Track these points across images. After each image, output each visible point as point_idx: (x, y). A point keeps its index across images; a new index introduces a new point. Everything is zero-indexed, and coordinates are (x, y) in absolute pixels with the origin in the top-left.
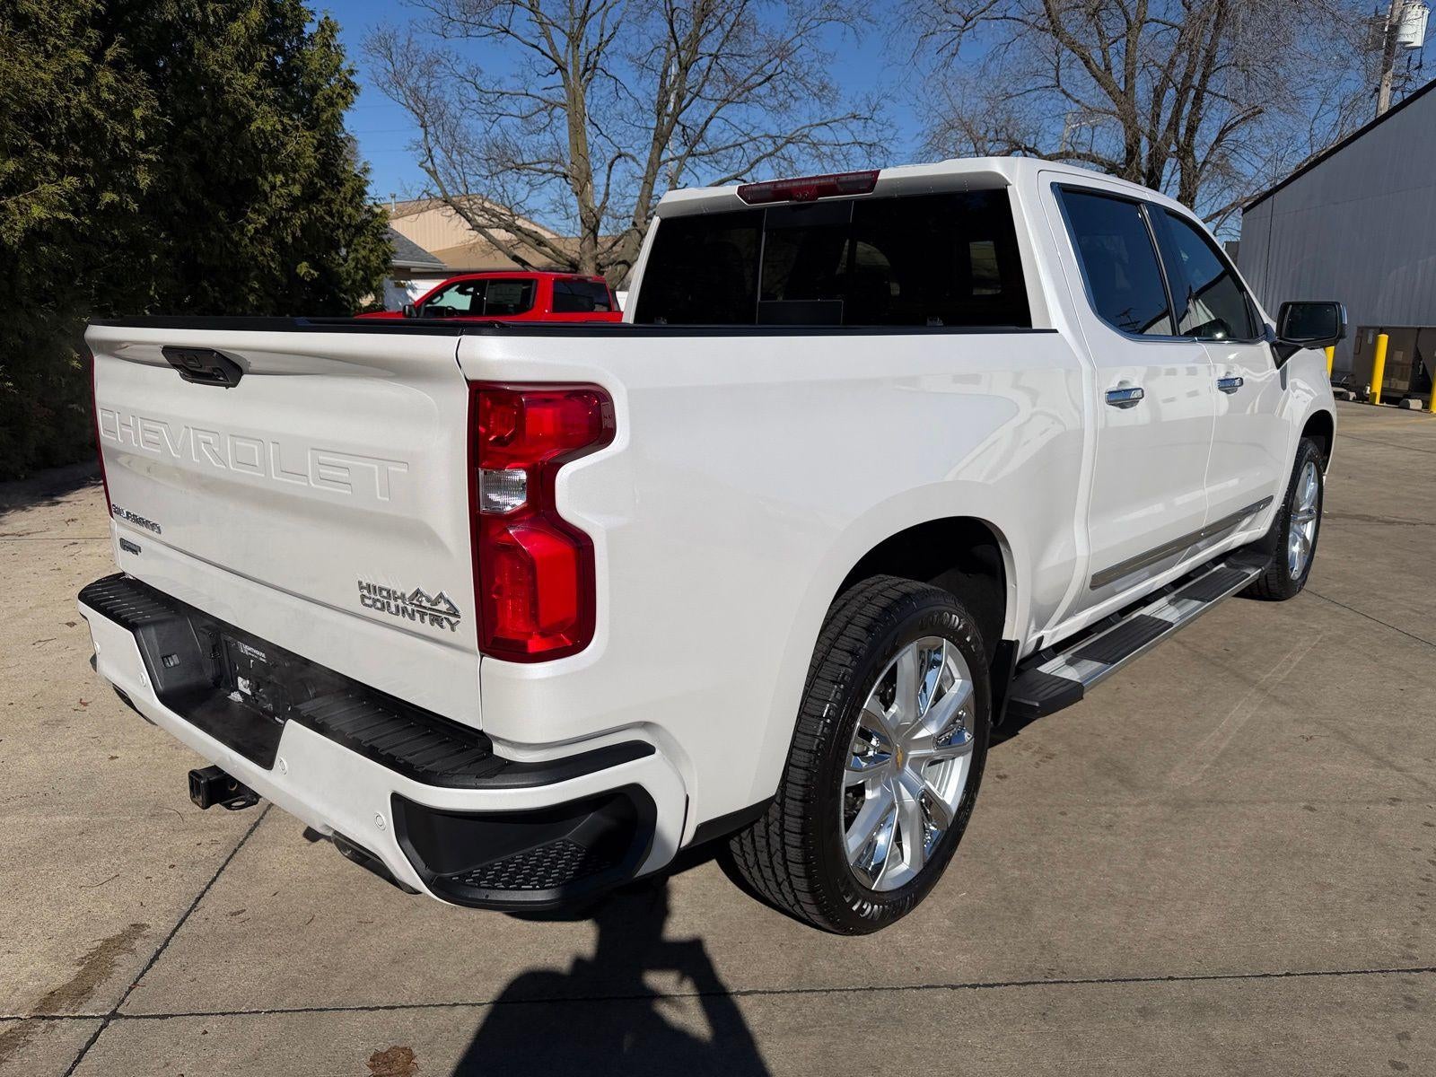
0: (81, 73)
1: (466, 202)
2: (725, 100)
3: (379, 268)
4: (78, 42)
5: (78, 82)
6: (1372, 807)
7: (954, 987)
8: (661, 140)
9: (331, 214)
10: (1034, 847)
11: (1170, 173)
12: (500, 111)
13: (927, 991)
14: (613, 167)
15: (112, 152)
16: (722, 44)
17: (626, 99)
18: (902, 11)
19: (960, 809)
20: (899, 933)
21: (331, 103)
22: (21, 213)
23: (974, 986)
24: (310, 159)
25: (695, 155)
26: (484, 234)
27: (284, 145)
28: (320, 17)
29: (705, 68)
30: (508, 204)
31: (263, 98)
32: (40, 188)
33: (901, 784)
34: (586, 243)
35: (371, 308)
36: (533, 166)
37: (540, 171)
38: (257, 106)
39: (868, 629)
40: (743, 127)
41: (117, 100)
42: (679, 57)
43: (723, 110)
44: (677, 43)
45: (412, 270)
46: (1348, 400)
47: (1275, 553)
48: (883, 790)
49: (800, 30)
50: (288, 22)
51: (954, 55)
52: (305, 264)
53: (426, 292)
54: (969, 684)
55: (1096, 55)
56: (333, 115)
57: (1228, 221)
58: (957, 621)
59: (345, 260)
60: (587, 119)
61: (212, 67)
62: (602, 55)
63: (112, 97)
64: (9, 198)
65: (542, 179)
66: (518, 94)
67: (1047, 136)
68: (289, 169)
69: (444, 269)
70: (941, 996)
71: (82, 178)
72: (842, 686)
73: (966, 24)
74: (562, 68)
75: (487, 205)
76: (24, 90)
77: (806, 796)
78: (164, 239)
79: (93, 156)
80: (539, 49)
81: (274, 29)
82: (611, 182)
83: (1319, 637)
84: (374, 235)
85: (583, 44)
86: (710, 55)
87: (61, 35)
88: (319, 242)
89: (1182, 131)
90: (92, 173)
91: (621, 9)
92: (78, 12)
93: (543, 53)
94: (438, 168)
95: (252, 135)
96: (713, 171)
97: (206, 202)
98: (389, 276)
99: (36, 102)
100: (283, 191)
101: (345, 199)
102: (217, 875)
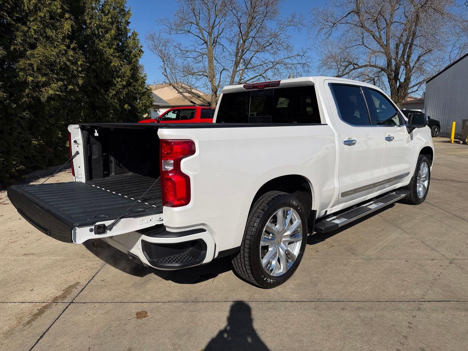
0: (64, 52)
1: (176, 85)
2: (257, 51)
3: (149, 106)
4: (63, 43)
5: (63, 54)
6: (425, 261)
7: (292, 302)
8: (237, 64)
9: (135, 89)
10: (322, 269)
11: (402, 71)
12: (187, 56)
13: (284, 302)
14: (222, 73)
15: (72, 74)
16: (256, 34)
17: (226, 52)
18: (313, 22)
19: (298, 256)
20: (279, 289)
21: (135, 56)
22: (46, 92)
23: (297, 302)
24: (128, 73)
25: (248, 69)
26: (182, 94)
27: (121, 70)
28: (132, 31)
29: (251, 41)
30: (189, 85)
31: (115, 56)
32: (52, 85)
33: (280, 247)
34: (213, 97)
35: (147, 118)
36: (197, 73)
37: (199, 75)
38: (113, 58)
39: (268, 204)
40: (263, 59)
41: (74, 59)
42: (242, 38)
43: (256, 54)
44: (242, 34)
45: (160, 106)
46: (460, 144)
47: (412, 190)
48: (273, 248)
49: (281, 29)
50: (123, 33)
51: (330, 35)
52: (127, 105)
53: (163, 113)
54: (300, 221)
55: (377, 34)
56: (136, 60)
57: (422, 85)
58: (295, 203)
59: (139, 104)
60: (214, 58)
61: (100, 47)
62: (219, 38)
63: (72, 59)
64: (43, 88)
65: (200, 77)
66: (192, 51)
67: (361, 60)
68: (122, 77)
69: (170, 105)
70: (288, 304)
71: (63, 82)
72: (260, 219)
73: (333, 25)
74: (206, 43)
75: (183, 85)
76: (48, 57)
77: (250, 247)
78: (85, 99)
79: (66, 75)
80: (199, 37)
81: (119, 35)
82: (221, 77)
83: (425, 215)
84: (148, 96)
85: (213, 35)
86: (252, 37)
87: (58, 41)
88: (131, 98)
89: (406, 57)
90: (66, 80)
91: (224, 24)
92: (63, 35)
93: (200, 38)
94: (168, 74)
95: (112, 67)
96: (254, 73)
97: (98, 87)
98: (152, 108)
99: (51, 61)
100: (120, 83)
101: (139, 85)
102: (98, 271)
